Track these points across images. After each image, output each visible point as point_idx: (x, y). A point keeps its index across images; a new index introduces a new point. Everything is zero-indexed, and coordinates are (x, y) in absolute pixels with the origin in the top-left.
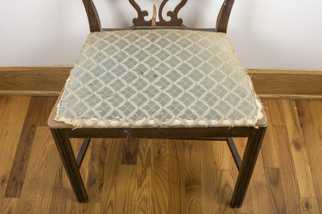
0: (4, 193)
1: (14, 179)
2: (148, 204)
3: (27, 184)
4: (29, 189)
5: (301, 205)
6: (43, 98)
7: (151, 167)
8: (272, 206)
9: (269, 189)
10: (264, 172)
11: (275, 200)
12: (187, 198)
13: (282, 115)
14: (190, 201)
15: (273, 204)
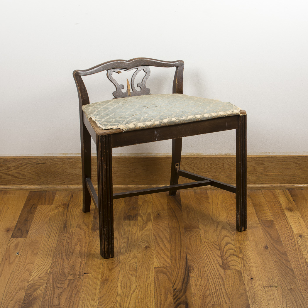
0: (10, 236)
1: (19, 229)
2: (151, 238)
3: (32, 231)
4: (35, 234)
5: (294, 236)
6: (42, 192)
7: (152, 221)
8: (267, 237)
9: (264, 229)
10: (258, 222)
11: (269, 234)
12: (186, 234)
13: (275, 196)
14: (190, 235)
15: (268, 236)
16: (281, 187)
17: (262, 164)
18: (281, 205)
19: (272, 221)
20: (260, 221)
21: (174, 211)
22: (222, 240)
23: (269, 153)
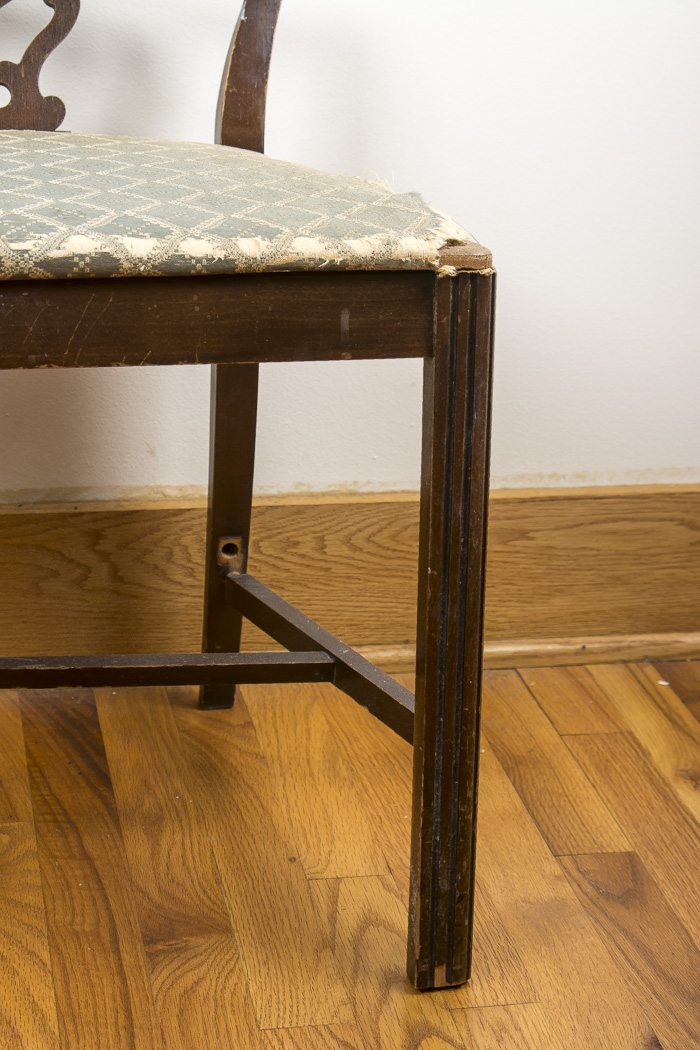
8: (638, 972)
9: (603, 919)
10: (558, 871)
11: (642, 949)
12: (159, 982)
13: (602, 706)
14: (179, 988)
15: (640, 963)
16: (618, 649)
17: (523, 534)
18: (645, 753)
19: (630, 859)
20: (567, 860)
21: (69, 821)
22: (379, 1012)
23: (554, 476)
